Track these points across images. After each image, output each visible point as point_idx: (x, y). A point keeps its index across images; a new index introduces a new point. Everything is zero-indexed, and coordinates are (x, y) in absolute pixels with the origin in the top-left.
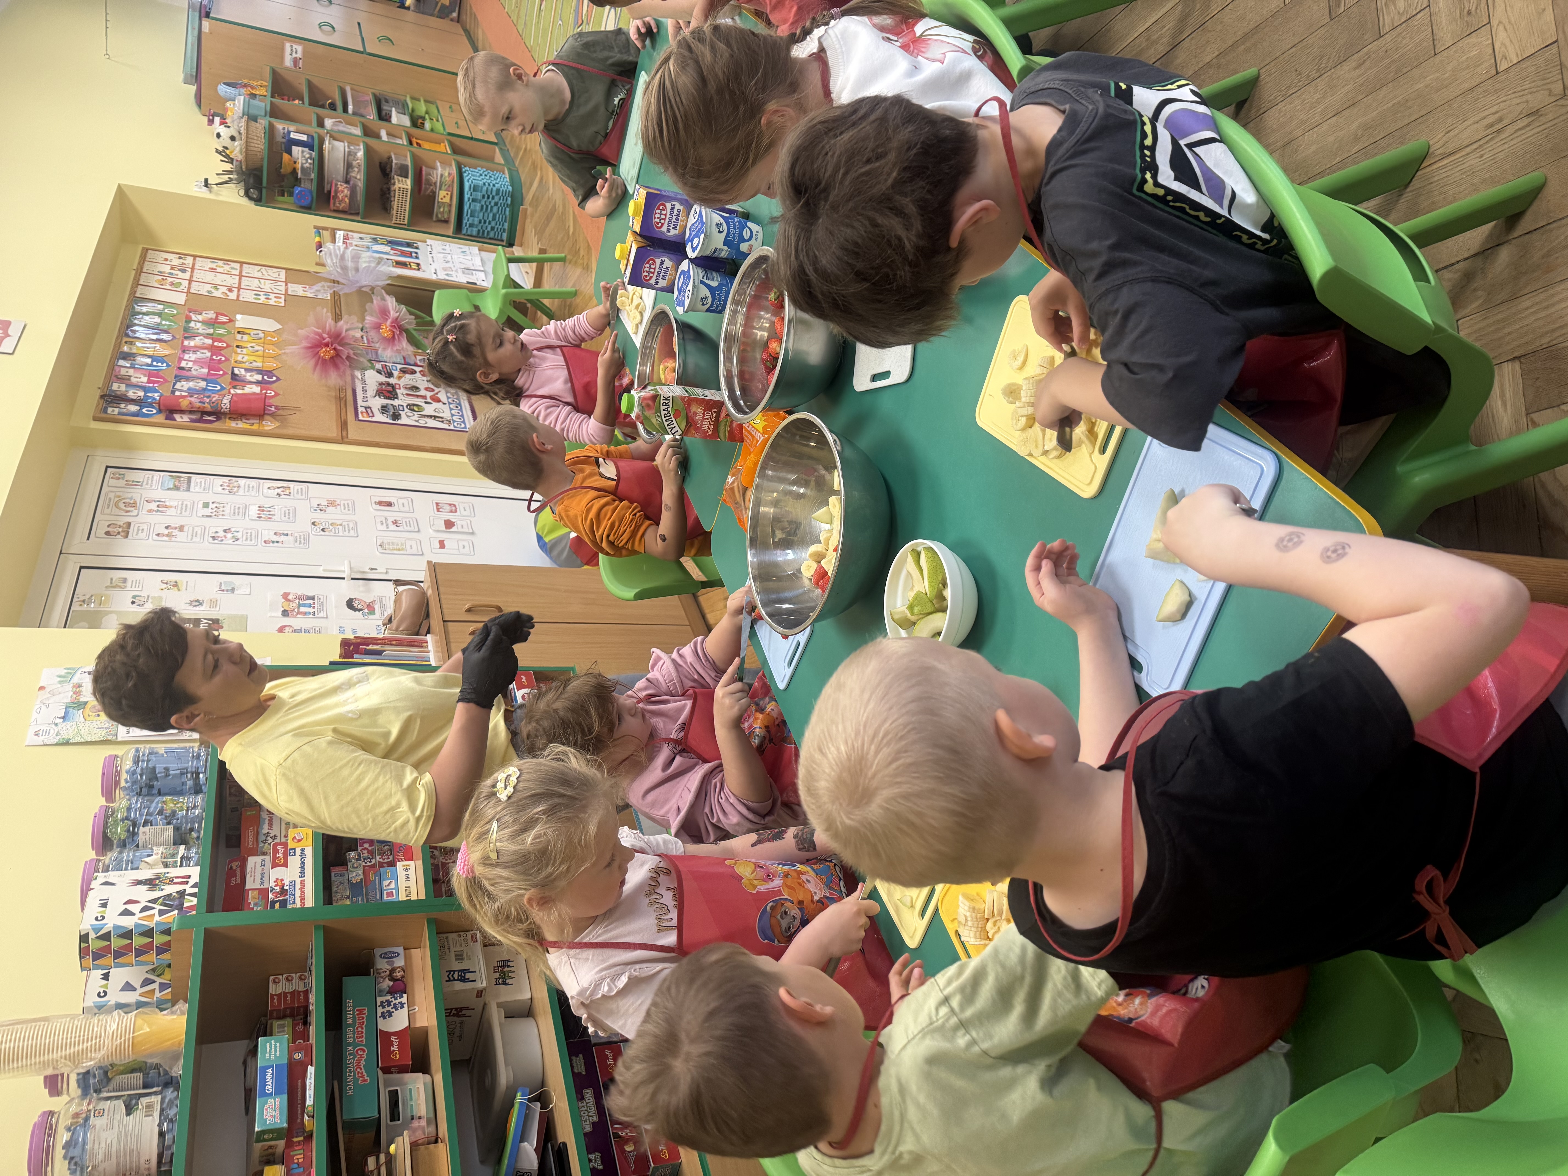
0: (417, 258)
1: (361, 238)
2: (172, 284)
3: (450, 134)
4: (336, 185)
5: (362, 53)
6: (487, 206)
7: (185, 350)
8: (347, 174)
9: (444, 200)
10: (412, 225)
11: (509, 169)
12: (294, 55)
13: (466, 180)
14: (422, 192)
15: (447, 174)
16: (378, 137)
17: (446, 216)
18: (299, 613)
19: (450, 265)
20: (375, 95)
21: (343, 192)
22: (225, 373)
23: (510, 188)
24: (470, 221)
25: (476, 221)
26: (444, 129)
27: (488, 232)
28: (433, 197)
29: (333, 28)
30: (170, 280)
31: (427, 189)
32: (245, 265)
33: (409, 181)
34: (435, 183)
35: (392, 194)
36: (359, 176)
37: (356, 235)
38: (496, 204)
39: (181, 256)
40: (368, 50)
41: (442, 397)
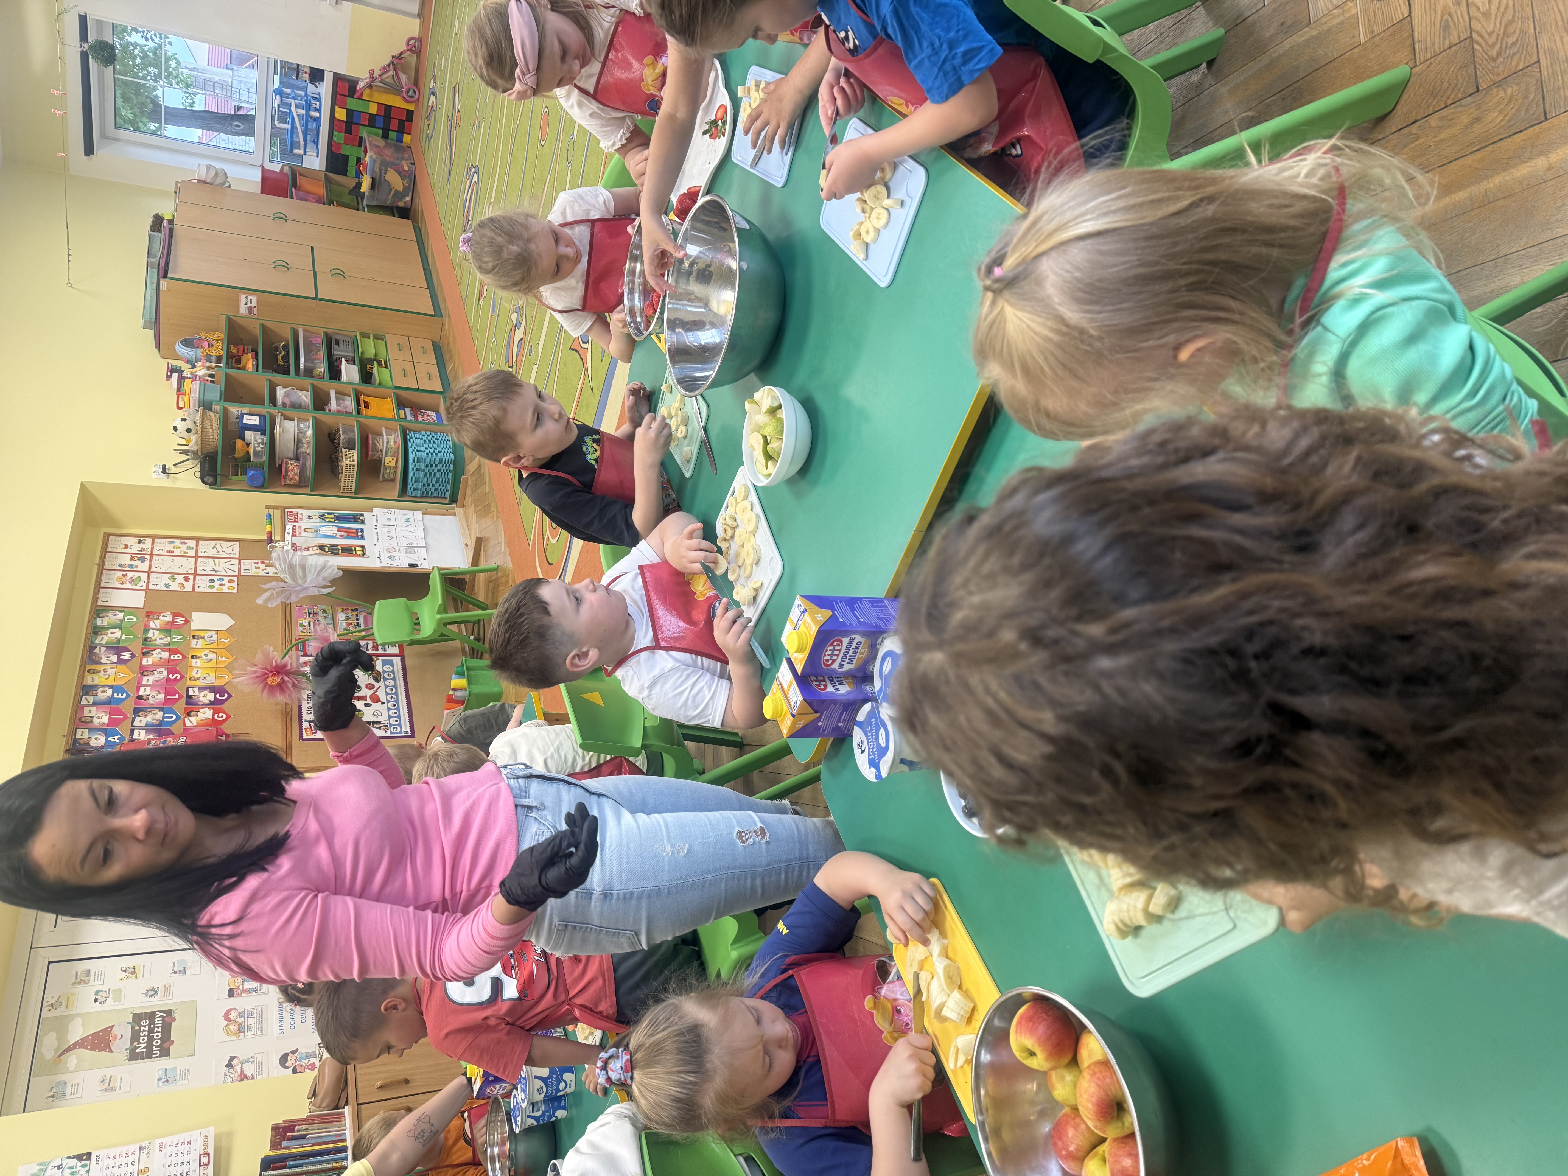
0: (362, 537)
1: (310, 518)
2: (132, 580)
3: (397, 387)
4: (287, 463)
5: (314, 299)
6: (430, 473)
7: (144, 671)
8: (298, 448)
9: (390, 464)
10: (359, 491)
12: (249, 304)
13: (410, 450)
14: (369, 460)
15: (392, 443)
16: (328, 404)
17: (391, 477)
18: (244, 991)
19: (394, 543)
20: (326, 334)
21: (293, 470)
22: (180, 697)
23: (452, 456)
24: (415, 486)
25: (420, 485)
26: (392, 379)
27: (432, 493)
28: (379, 461)
29: (288, 267)
30: (130, 574)
31: (373, 456)
32: (201, 542)
33: (355, 454)
34: (381, 450)
35: (340, 466)
36: (308, 449)
37: (305, 513)
38: (439, 470)
39: (141, 539)
40: (320, 296)
41: (381, 695)
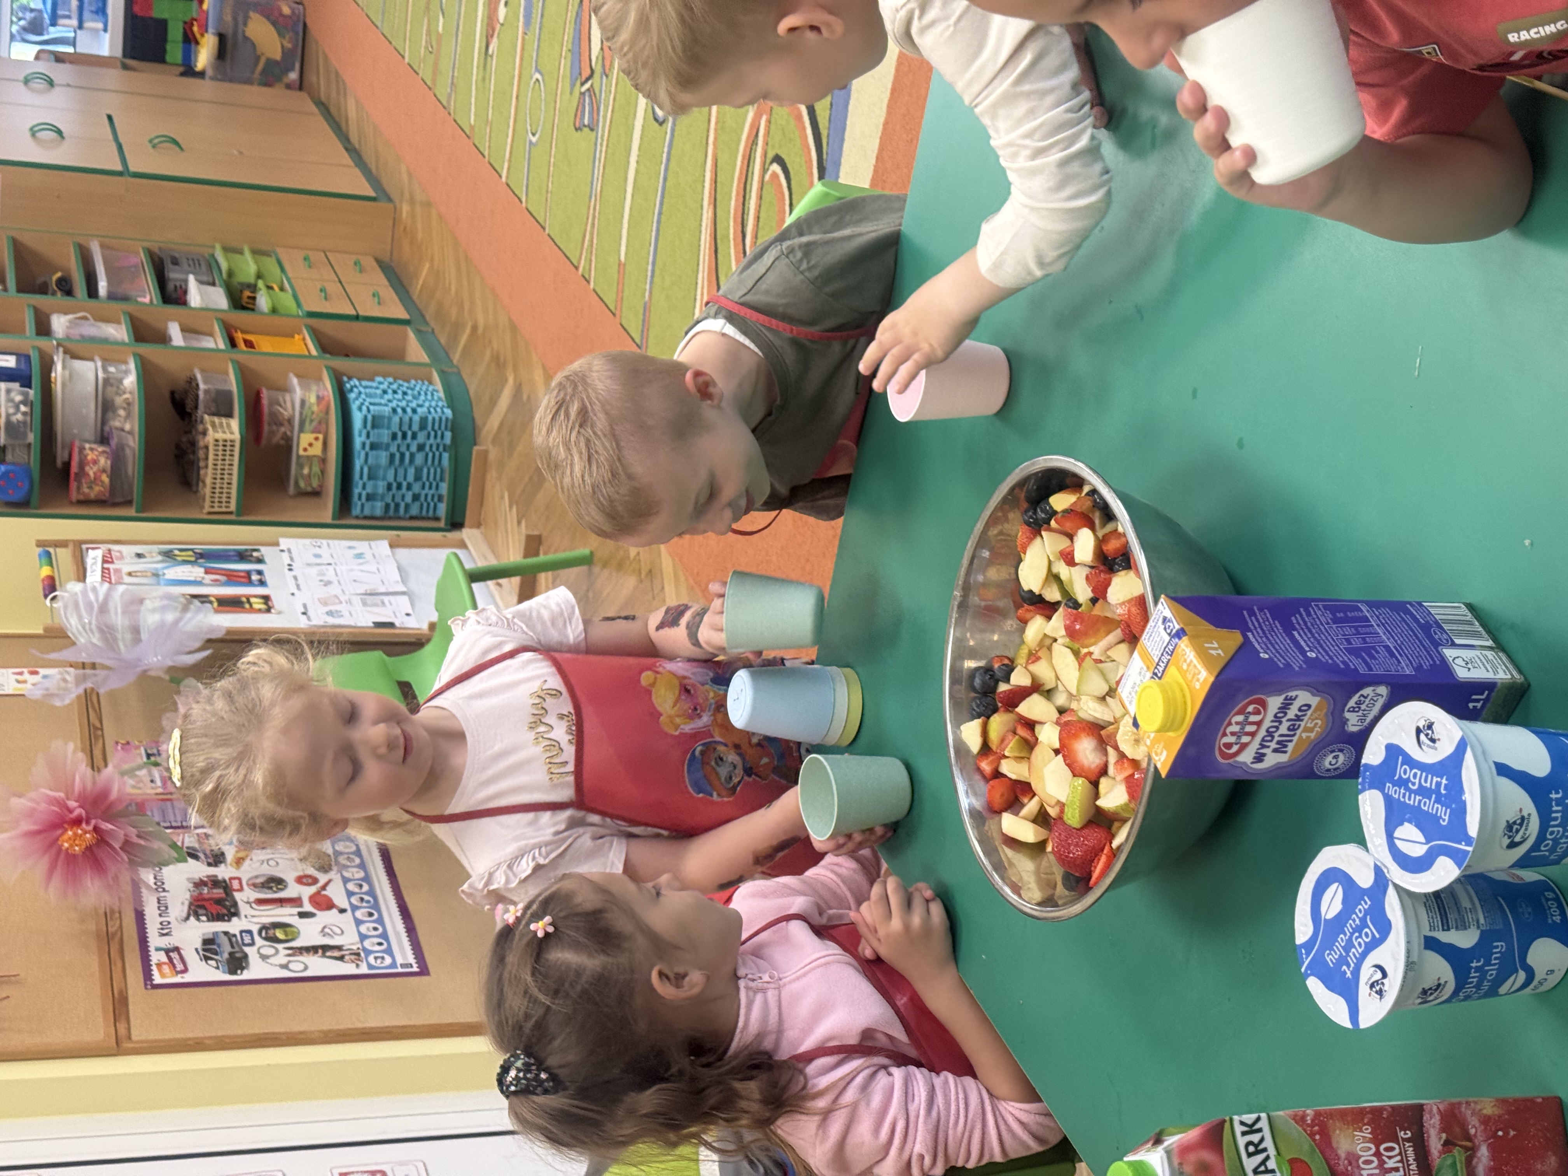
0: (262, 583)
1: (139, 556)
3: (311, 315)
4: (82, 449)
5: (120, 174)
6: (402, 455)
8: (104, 422)
9: (311, 452)
10: (244, 512)
11: (442, 374)
13: (354, 407)
14: (264, 442)
15: (313, 399)
16: (163, 339)
17: (315, 483)
19: (334, 590)
20: (151, 254)
21: (95, 462)
23: (448, 412)
24: (369, 489)
25: (381, 486)
26: (299, 305)
27: (407, 506)
28: (286, 448)
29: (59, 132)
31: (272, 433)
33: (235, 423)
34: (290, 421)
35: (201, 454)
36: (128, 426)
37: (128, 550)
38: (421, 448)
40: (133, 168)
41: (336, 893)
